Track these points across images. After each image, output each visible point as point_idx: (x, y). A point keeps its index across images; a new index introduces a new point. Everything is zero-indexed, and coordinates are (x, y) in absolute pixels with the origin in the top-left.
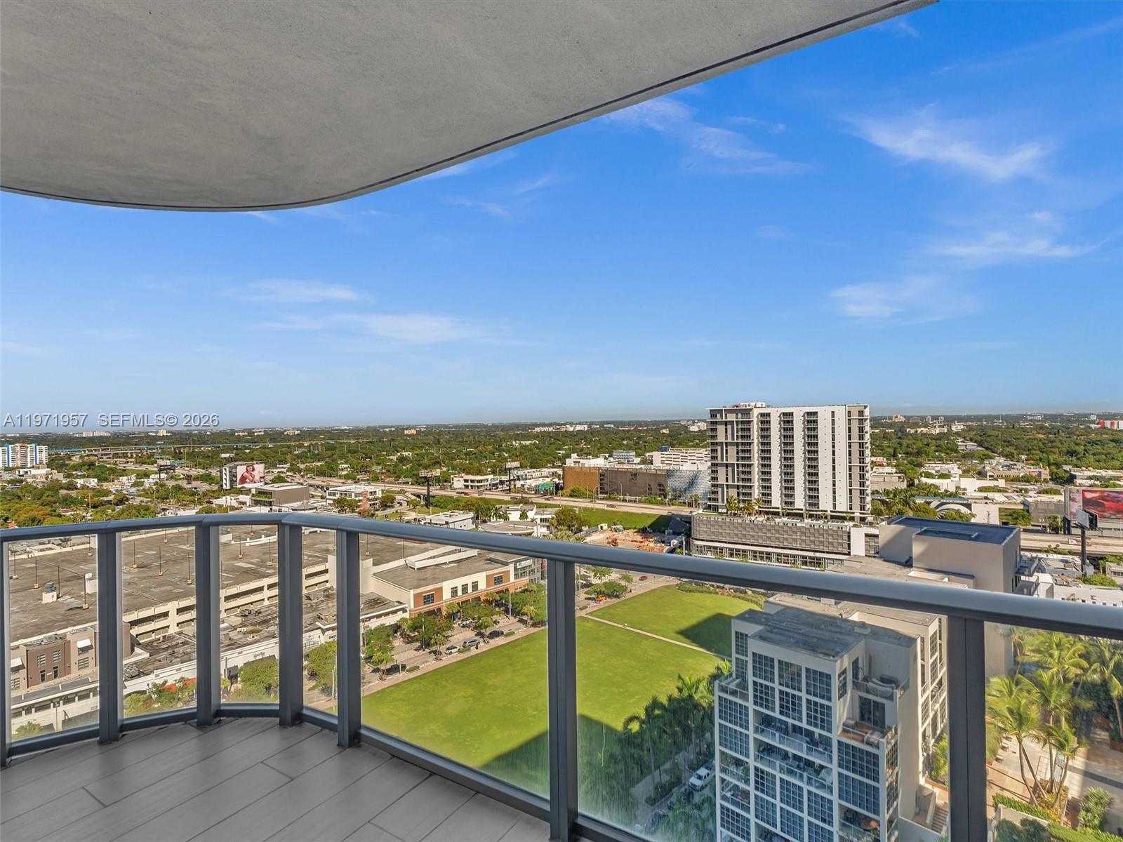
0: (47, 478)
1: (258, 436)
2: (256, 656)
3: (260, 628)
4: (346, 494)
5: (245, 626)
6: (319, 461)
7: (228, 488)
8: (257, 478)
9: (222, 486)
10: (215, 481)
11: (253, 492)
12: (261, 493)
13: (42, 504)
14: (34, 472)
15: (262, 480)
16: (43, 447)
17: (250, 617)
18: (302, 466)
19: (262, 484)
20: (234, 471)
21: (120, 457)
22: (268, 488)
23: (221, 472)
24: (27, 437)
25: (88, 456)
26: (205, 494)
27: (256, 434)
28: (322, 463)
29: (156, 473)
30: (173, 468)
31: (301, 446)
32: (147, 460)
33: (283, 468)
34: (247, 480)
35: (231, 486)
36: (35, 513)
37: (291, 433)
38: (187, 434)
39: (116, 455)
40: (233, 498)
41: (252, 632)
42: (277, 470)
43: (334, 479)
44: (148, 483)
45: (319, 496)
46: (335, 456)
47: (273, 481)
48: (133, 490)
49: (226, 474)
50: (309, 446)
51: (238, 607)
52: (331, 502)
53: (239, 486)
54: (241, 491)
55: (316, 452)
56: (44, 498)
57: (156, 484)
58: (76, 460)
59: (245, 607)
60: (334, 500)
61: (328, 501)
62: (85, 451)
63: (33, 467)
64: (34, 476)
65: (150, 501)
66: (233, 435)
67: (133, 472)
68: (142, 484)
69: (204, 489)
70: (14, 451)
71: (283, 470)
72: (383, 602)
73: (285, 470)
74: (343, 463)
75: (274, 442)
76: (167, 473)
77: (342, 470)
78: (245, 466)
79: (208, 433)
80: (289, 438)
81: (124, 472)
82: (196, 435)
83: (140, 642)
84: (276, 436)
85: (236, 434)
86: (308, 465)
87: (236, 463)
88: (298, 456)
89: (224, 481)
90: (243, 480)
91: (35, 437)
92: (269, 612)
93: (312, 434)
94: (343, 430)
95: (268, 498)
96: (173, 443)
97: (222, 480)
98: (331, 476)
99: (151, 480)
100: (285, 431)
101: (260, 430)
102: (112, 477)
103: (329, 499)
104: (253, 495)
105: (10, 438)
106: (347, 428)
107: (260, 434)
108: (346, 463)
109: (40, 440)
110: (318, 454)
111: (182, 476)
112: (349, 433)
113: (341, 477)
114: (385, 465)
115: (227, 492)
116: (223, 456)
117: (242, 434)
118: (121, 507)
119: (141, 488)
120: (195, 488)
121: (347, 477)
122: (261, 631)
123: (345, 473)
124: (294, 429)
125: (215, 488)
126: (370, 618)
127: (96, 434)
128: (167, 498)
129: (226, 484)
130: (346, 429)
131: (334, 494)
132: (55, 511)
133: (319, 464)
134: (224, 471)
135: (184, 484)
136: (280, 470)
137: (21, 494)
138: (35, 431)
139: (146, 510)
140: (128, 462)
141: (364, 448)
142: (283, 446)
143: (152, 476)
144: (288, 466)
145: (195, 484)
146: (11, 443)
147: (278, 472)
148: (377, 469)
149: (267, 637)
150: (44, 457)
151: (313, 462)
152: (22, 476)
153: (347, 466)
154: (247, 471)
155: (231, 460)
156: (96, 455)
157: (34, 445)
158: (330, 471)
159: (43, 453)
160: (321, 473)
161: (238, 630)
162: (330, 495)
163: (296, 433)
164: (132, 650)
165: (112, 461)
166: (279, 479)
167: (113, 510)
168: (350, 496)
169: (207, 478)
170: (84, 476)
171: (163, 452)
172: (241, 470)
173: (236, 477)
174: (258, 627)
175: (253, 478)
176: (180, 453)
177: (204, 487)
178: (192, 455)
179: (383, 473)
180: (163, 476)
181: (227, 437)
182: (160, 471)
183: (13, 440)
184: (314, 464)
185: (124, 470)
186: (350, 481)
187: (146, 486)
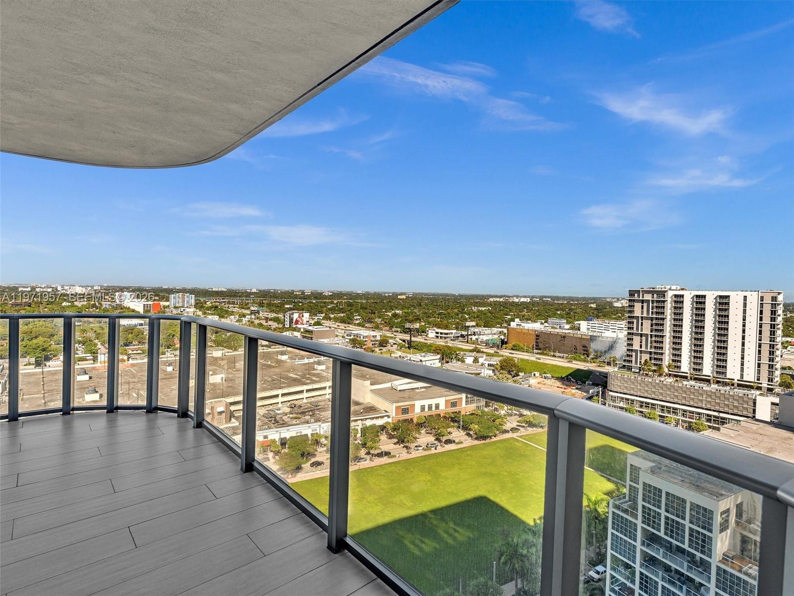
0: (194, 314)
1: (307, 295)
2: (297, 433)
3: (301, 416)
4: (357, 336)
5: (292, 414)
6: (342, 313)
7: (288, 327)
8: (305, 322)
9: (284, 325)
10: (281, 322)
11: (302, 330)
12: (307, 331)
14: (188, 310)
15: (308, 323)
16: (193, 296)
17: (295, 409)
18: (332, 316)
19: (308, 325)
20: (292, 316)
21: (231, 304)
22: (310, 328)
23: (284, 317)
24: (185, 290)
25: (215, 302)
26: (274, 330)
27: (306, 294)
28: (345, 315)
29: (249, 315)
30: (258, 312)
31: (332, 303)
32: (245, 307)
34: (299, 323)
35: (290, 326)
37: (326, 294)
38: (267, 292)
39: (229, 303)
40: (291, 333)
41: (296, 418)
42: (317, 318)
43: (351, 326)
45: (340, 336)
46: (352, 311)
47: (314, 325)
49: (287, 318)
50: (337, 303)
51: (289, 401)
52: (348, 340)
53: (294, 326)
54: (295, 329)
55: (341, 307)
57: (249, 321)
58: (209, 304)
59: (291, 402)
60: (350, 340)
62: (213, 299)
63: (187, 307)
64: (188, 313)
66: (293, 293)
67: (237, 313)
68: (241, 321)
69: (274, 327)
70: (179, 297)
72: (375, 410)
73: (321, 318)
74: (357, 316)
75: (317, 299)
76: (255, 315)
77: (356, 320)
78: (298, 314)
79: (279, 292)
80: (325, 297)
81: (232, 313)
82: (272, 292)
83: (235, 415)
84: (318, 296)
85: (295, 293)
86: (336, 315)
87: (293, 311)
88: (330, 309)
89: (286, 322)
90: (297, 322)
91: (189, 290)
92: (306, 407)
93: (339, 295)
94: (358, 294)
95: (311, 335)
96: (260, 297)
97: (284, 321)
98: (349, 324)
99: (246, 319)
100: (323, 292)
101: (309, 291)
102: (226, 315)
103: (347, 339)
104: (302, 333)
105: (177, 289)
107: (308, 294)
108: (359, 315)
109: (192, 291)
110: (342, 309)
111: (263, 318)
112: (362, 296)
113: (355, 324)
114: (384, 319)
115: (288, 329)
116: (286, 306)
117: (298, 293)
119: (241, 323)
120: (270, 326)
121: (359, 325)
122: (300, 418)
123: (358, 322)
124: (329, 292)
125: (281, 326)
126: (366, 419)
127: (220, 290)
129: (287, 324)
130: (360, 293)
131: (350, 336)
133: (342, 315)
134: (286, 316)
135: (264, 322)
136: (319, 317)
138: (189, 286)
140: (235, 307)
141: (371, 306)
142: (321, 302)
143: (247, 317)
144: (323, 315)
145: (270, 323)
146: (178, 292)
148: (378, 320)
149: (304, 422)
150: (193, 302)
151: (339, 314)
152: (182, 312)
153: (359, 317)
154: (299, 317)
155: (290, 309)
156: (219, 302)
157: (188, 294)
158: (347, 321)
159: (192, 299)
160: (343, 321)
161: (288, 415)
162: (347, 335)
163: (330, 294)
164: (230, 420)
165: (227, 306)
166: (318, 323)
167: (226, 336)
168: (360, 337)
169: (276, 320)
170: (212, 314)
171: (254, 303)
172: (296, 316)
173: (293, 320)
174: (299, 416)
175: (303, 321)
176: (263, 303)
177: (274, 325)
178: (269, 305)
179: (382, 324)
180: (253, 316)
181: (289, 295)
182: (251, 313)
183: (179, 291)
184: (339, 315)
185: (233, 312)
186: (360, 328)
187: (244, 322)
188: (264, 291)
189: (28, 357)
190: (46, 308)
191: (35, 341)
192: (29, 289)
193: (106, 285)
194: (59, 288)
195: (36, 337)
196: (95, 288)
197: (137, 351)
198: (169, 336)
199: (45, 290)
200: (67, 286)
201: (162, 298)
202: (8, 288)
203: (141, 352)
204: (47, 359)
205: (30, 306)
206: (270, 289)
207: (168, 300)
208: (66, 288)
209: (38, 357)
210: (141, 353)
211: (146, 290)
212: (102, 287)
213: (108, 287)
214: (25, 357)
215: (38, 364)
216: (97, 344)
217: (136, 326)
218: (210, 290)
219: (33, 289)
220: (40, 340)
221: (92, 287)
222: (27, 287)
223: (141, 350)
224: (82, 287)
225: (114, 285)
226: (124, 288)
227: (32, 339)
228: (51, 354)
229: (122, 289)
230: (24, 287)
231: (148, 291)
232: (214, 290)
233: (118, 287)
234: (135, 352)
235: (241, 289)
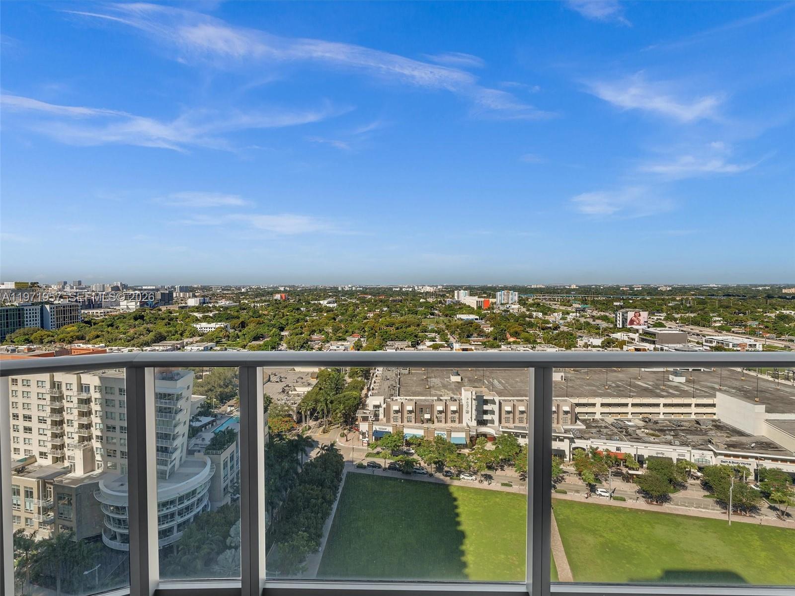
0: (518, 310)
1: (637, 290)
2: (657, 453)
3: (659, 434)
4: (723, 343)
5: (647, 429)
6: (691, 312)
7: (621, 327)
8: (642, 322)
9: (617, 325)
10: (612, 321)
11: (641, 332)
12: (646, 333)
13: (519, 325)
14: (513, 306)
15: (646, 324)
16: (516, 293)
17: (650, 424)
18: (677, 316)
19: (646, 327)
20: (625, 315)
21: (552, 301)
22: (652, 330)
23: (616, 315)
24: (507, 287)
25: (536, 299)
26: (605, 329)
27: (635, 289)
28: (695, 315)
29: (573, 312)
30: (584, 310)
31: (674, 300)
32: (567, 304)
33: (660, 316)
34: (635, 323)
35: (623, 326)
36: (517, 329)
37: (664, 289)
39: (550, 300)
40: (625, 335)
41: (653, 435)
42: (656, 318)
43: (708, 329)
44: (570, 317)
45: (695, 342)
46: (706, 309)
47: (655, 326)
48: (561, 322)
49: (619, 317)
50: (682, 300)
51: (641, 414)
53: (629, 327)
54: (630, 330)
55: (688, 305)
56: (519, 321)
57: (574, 319)
58: (531, 301)
59: (645, 415)
61: (705, 347)
62: (534, 296)
63: (512, 304)
64: (513, 309)
65: (572, 330)
66: (618, 289)
67: (561, 310)
68: (566, 319)
69: (604, 326)
70: (504, 295)
71: (661, 318)
72: (777, 448)
73: (663, 318)
74: (715, 316)
75: (651, 295)
76: (579, 313)
77: (715, 322)
78: (634, 313)
79: (602, 288)
80: (662, 293)
81: (554, 311)
82: (594, 288)
83: (580, 418)
84: (652, 291)
85: (621, 289)
86: (683, 315)
87: (627, 310)
88: (672, 308)
89: (618, 322)
90: (632, 322)
91: (510, 287)
92: (665, 424)
93: (683, 290)
94: (711, 288)
95: (653, 338)
96: (580, 294)
97: (616, 321)
98: (704, 326)
100: (658, 287)
101: (639, 286)
102: (549, 312)
103: (706, 345)
104: (640, 334)
105: (500, 287)
106: (716, 286)
107: (638, 289)
108: (719, 316)
109: (513, 289)
110: (690, 307)
111: (588, 316)
112: (718, 290)
113: (715, 328)
114: (762, 321)
115: (619, 330)
116: (615, 304)
117: (625, 289)
118: (557, 332)
119: (566, 321)
120: (598, 325)
121: (721, 328)
122: (660, 436)
123: (718, 324)
124: (666, 286)
125: (612, 326)
126: (766, 458)
127: (538, 287)
128: (581, 329)
129: (619, 324)
130: (714, 287)
131: (711, 342)
132: (525, 329)
133: (692, 315)
134: (618, 315)
135: (591, 321)
136: (659, 317)
137: (509, 318)
138: (510, 285)
139: (571, 335)
140: (556, 304)
141: (736, 304)
142: (659, 299)
143: (571, 314)
144: (665, 314)
145: (598, 322)
147: (657, 319)
148: (754, 324)
149: (665, 442)
150: (516, 298)
151: (686, 313)
152: (508, 308)
153: (720, 319)
154: (635, 316)
155: (621, 307)
156: (540, 299)
157: (512, 292)
158: (704, 321)
159: (515, 296)
160: (695, 323)
161: (642, 430)
162: (706, 341)
163: (668, 289)
164: (576, 422)
165: (548, 302)
166: (661, 325)
167: (552, 333)
168: (728, 345)
169: (605, 319)
170: (535, 311)
171: (575, 300)
172: (631, 315)
173: (627, 319)
174: (657, 433)
175: (639, 322)
176: (586, 300)
177: (603, 324)
178: (594, 302)
179: (761, 328)
180: (578, 314)
181: (615, 291)
182: (576, 311)
183: (503, 289)
184: (687, 315)
185: (555, 309)
186: (724, 332)
187: (569, 320)
188: (584, 287)
189: (407, 341)
190: (411, 303)
191: (409, 329)
192: (398, 289)
193: (445, 285)
194: (416, 288)
195: (409, 326)
196: (439, 287)
197: (477, 342)
198: (502, 330)
199: (408, 289)
200: (420, 286)
201: (489, 296)
202: (387, 288)
203: (480, 343)
204: (418, 344)
205: (401, 302)
206: (591, 284)
207: (494, 297)
208: (420, 287)
209: (413, 342)
210: (480, 345)
211: (475, 288)
212: (443, 286)
213: (447, 286)
214: (405, 341)
215: (413, 346)
216: (447, 334)
217: (472, 319)
218: (529, 287)
219: (401, 288)
220: (412, 328)
221: (437, 286)
222: (397, 288)
223: (480, 342)
224: (431, 286)
225: (451, 284)
226: (459, 286)
227: (407, 327)
228: (420, 340)
229: (458, 288)
230: (395, 288)
231: (477, 289)
232: (532, 287)
233: (454, 286)
234: (476, 343)
235: (558, 285)
